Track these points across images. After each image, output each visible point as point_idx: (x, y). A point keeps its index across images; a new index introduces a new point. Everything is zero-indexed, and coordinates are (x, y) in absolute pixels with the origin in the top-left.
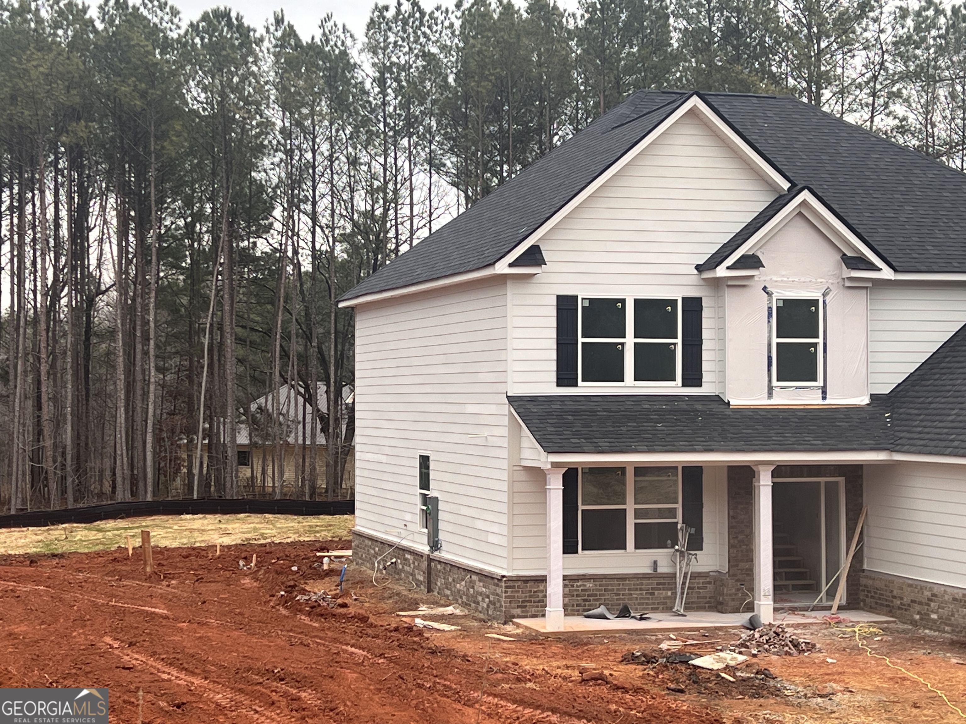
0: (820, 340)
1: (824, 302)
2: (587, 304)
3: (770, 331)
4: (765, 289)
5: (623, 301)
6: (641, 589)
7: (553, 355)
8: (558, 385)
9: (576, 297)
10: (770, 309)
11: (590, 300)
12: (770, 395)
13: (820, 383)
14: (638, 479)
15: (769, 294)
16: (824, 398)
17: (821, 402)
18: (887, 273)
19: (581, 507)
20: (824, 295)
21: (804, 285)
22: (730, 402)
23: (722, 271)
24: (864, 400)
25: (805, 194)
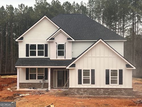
0: (64, 50)
1: (65, 45)
3: (57, 49)
4: (56, 43)
5: (36, 45)
6: (38, 85)
7: (25, 52)
8: (26, 56)
9: (29, 44)
10: (57, 46)
11: (31, 45)
12: (57, 58)
13: (64, 56)
14: (37, 69)
17: (65, 59)
18: (74, 40)
19: (29, 73)
20: (65, 43)
21: (62, 42)
22: (51, 59)
23: (48, 40)
24: (71, 59)
25: (61, 29)
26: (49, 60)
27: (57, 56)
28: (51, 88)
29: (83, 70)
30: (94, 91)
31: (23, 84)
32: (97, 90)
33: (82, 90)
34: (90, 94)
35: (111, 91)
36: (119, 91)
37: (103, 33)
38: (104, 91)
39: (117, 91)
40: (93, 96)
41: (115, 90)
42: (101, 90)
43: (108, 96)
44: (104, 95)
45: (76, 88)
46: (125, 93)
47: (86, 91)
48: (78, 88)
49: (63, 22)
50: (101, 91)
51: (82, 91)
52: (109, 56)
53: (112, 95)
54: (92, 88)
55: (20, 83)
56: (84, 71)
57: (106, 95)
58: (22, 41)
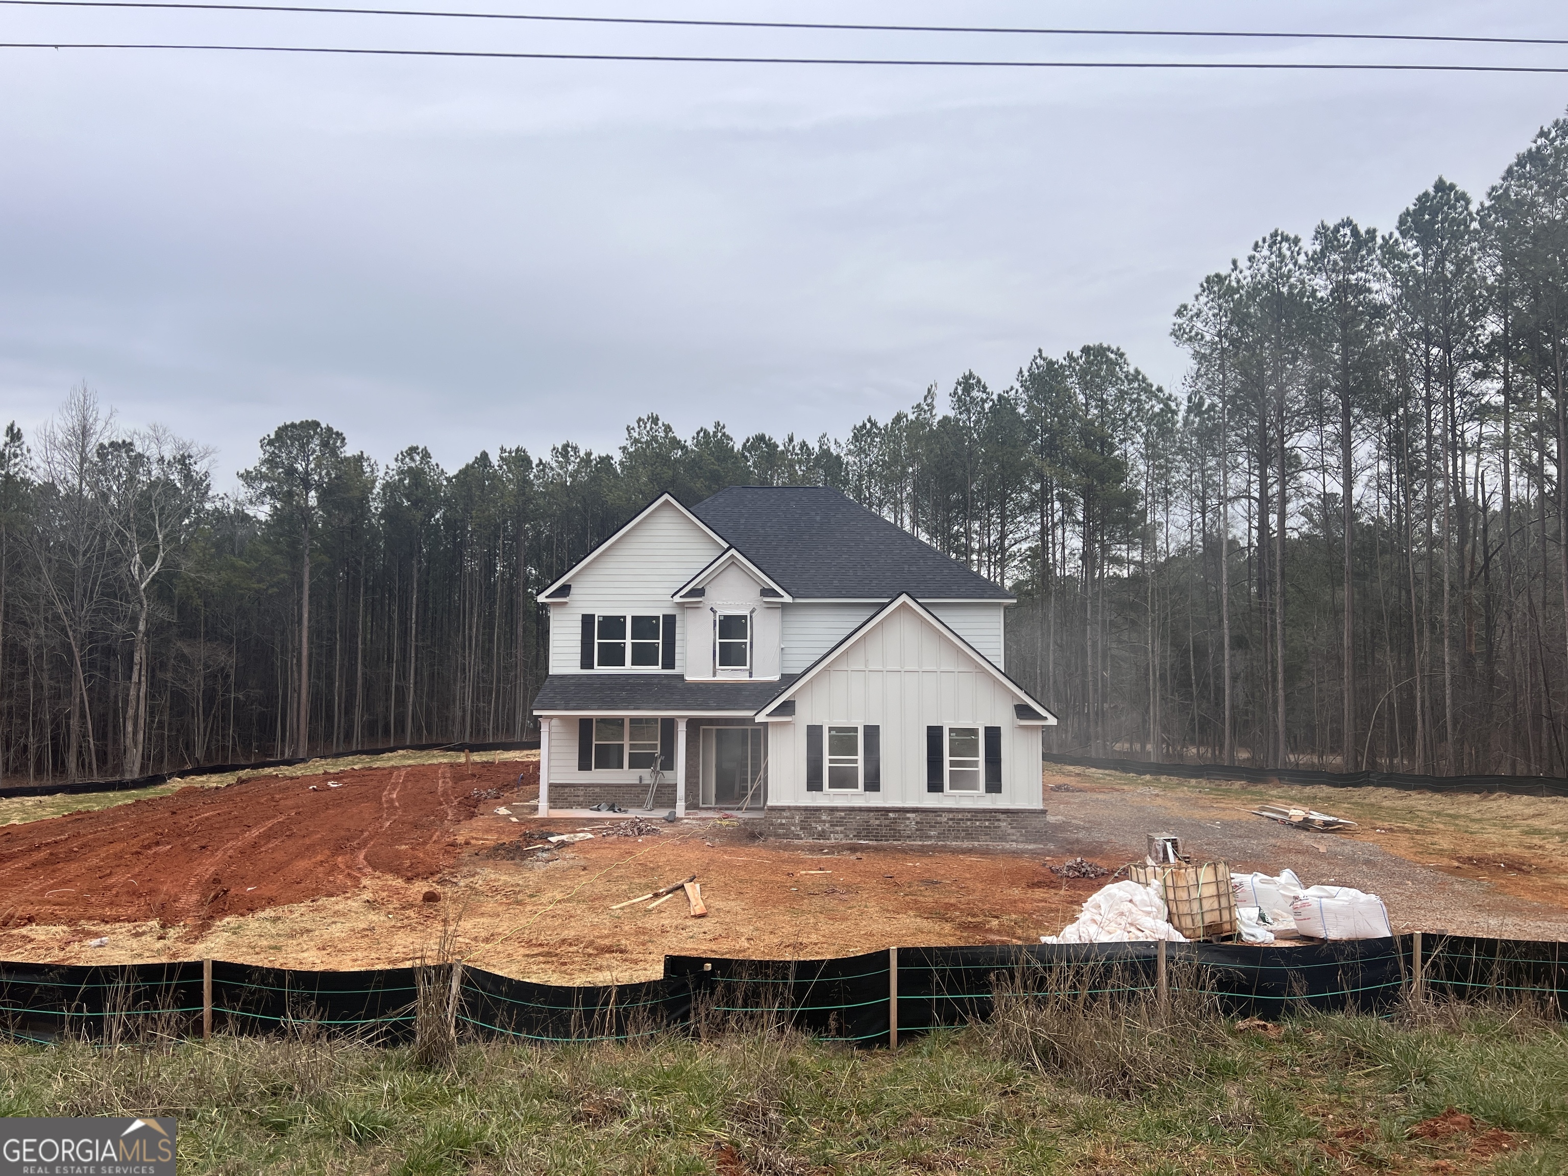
0: (748, 641)
1: (751, 617)
2: (601, 619)
3: (715, 635)
4: (712, 609)
5: (624, 617)
6: (629, 793)
7: (579, 650)
8: (582, 668)
9: (594, 615)
10: (715, 621)
11: (604, 617)
12: (714, 675)
13: (748, 667)
14: (627, 723)
15: (714, 612)
16: (751, 676)
17: (748, 679)
18: (787, 599)
19: (594, 742)
20: (752, 612)
21: (738, 607)
22: (687, 678)
23: (677, 599)
24: (776, 678)
25: (733, 551)
26: (680, 685)
27: (717, 666)
28: (687, 808)
29: (830, 729)
30: (877, 822)
31: (567, 790)
32: (891, 815)
33: (824, 818)
34: (858, 836)
35: (951, 823)
36: (987, 823)
37: (914, 569)
38: (918, 820)
39: (978, 823)
40: (871, 843)
41: (969, 815)
42: (908, 815)
43: (940, 843)
44: (921, 838)
45: (797, 809)
46: (1013, 831)
47: (840, 823)
48: (806, 809)
49: (742, 521)
50: (907, 822)
51: (824, 821)
52: (943, 668)
53: (956, 838)
54: (869, 810)
55: (551, 785)
56: (833, 733)
57: (930, 837)
58: (566, 603)
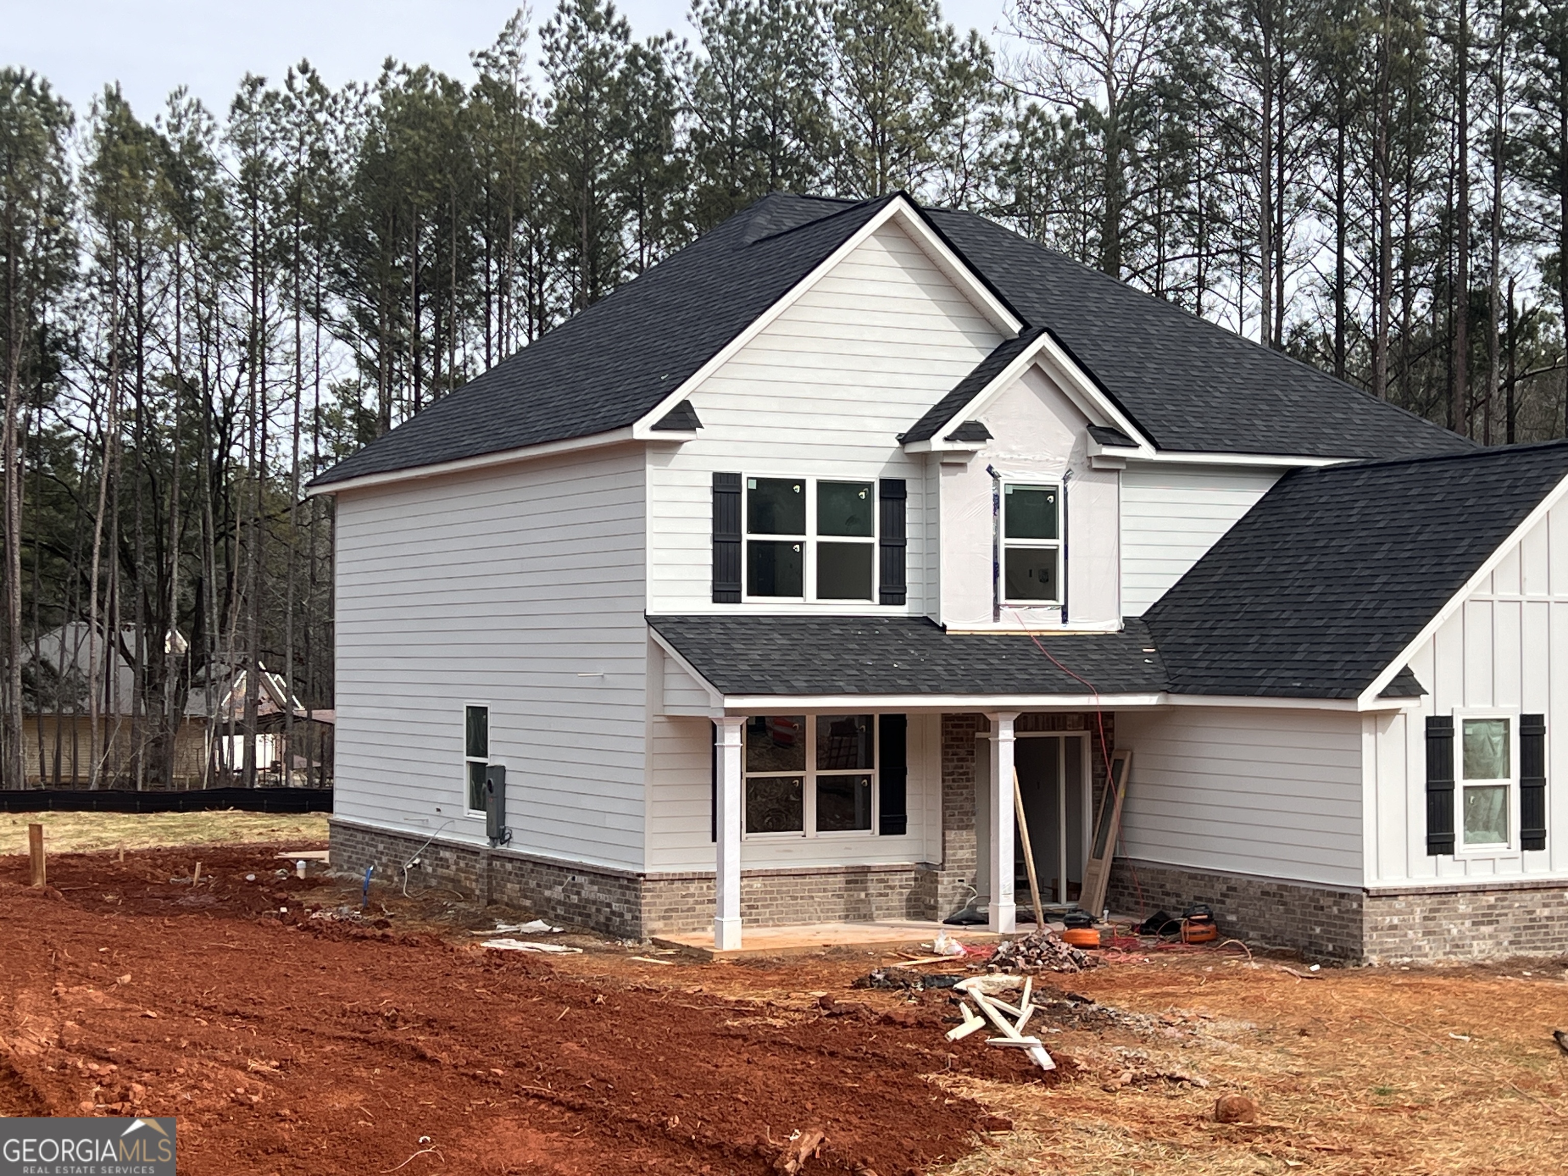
0: (1060, 542)
1: (1065, 490)
2: (753, 485)
3: (997, 528)
4: (989, 469)
5: (802, 483)
6: (825, 890)
7: (709, 558)
8: (715, 600)
9: (739, 476)
10: (996, 497)
11: (759, 480)
12: (996, 615)
13: (1060, 601)
15: (995, 477)
16: (1065, 621)
17: (1061, 627)
18: (1146, 451)
19: (746, 774)
20: (1066, 479)
21: (1040, 467)
22: (945, 626)
23: (939, 442)
24: (1113, 625)
25: (1046, 339)
27: (1002, 599)
29: (1463, 723)
32: (1567, 895)
47: (1487, 916)
56: (1468, 731)
